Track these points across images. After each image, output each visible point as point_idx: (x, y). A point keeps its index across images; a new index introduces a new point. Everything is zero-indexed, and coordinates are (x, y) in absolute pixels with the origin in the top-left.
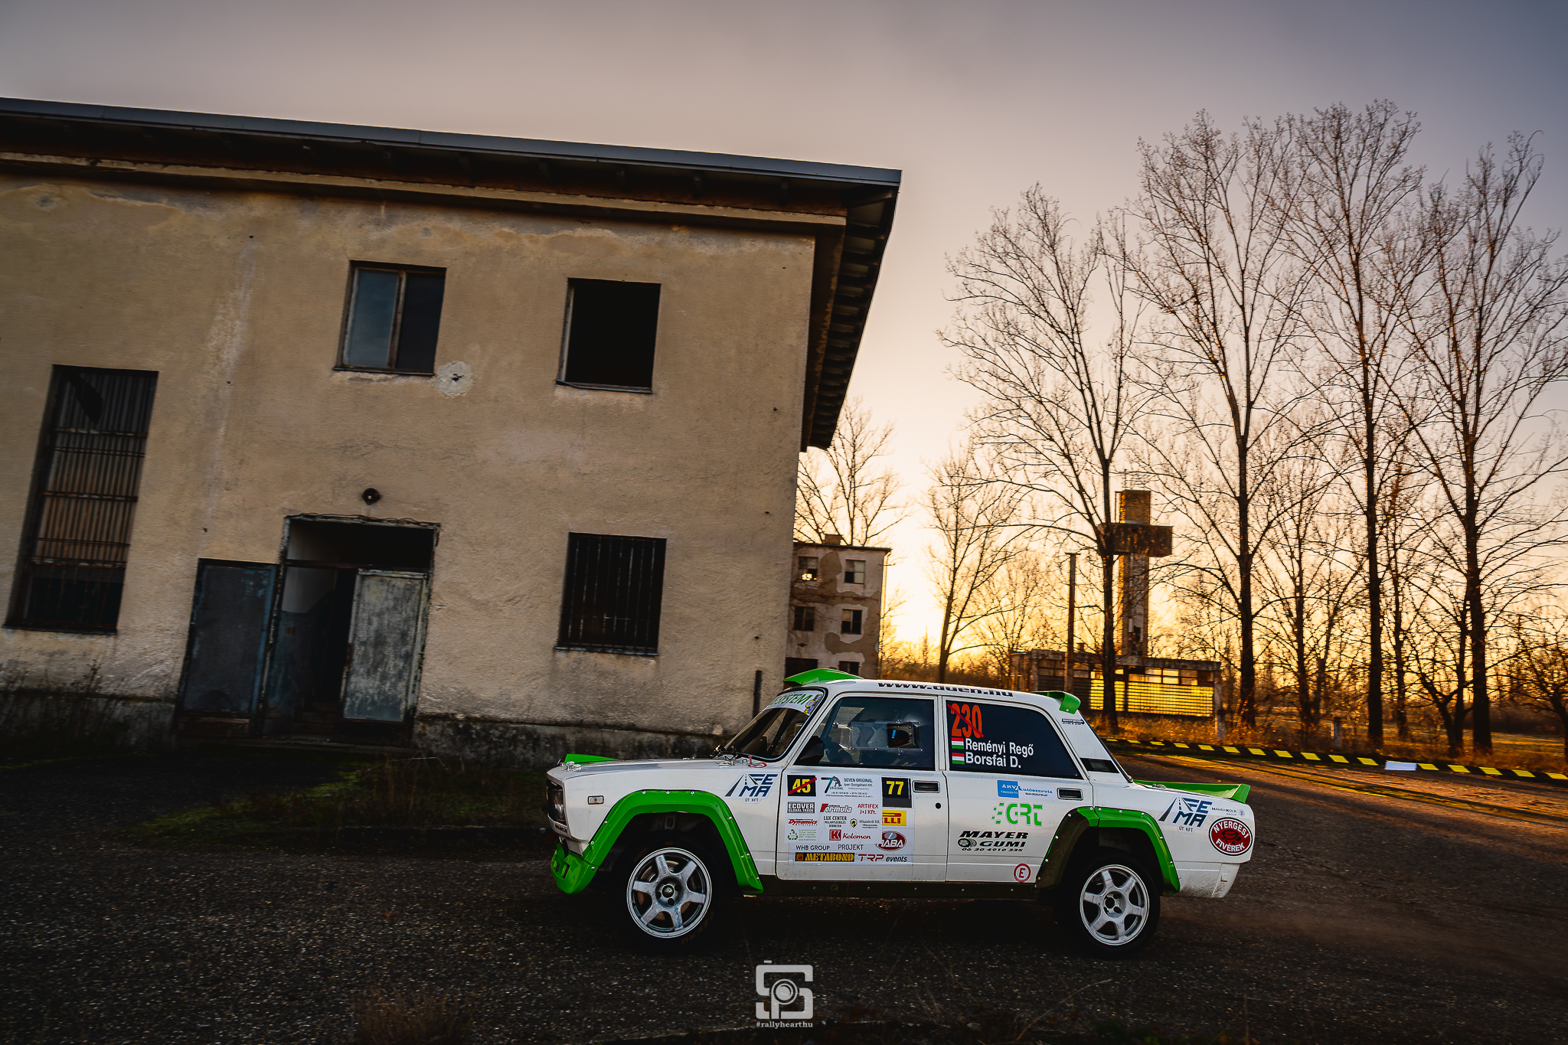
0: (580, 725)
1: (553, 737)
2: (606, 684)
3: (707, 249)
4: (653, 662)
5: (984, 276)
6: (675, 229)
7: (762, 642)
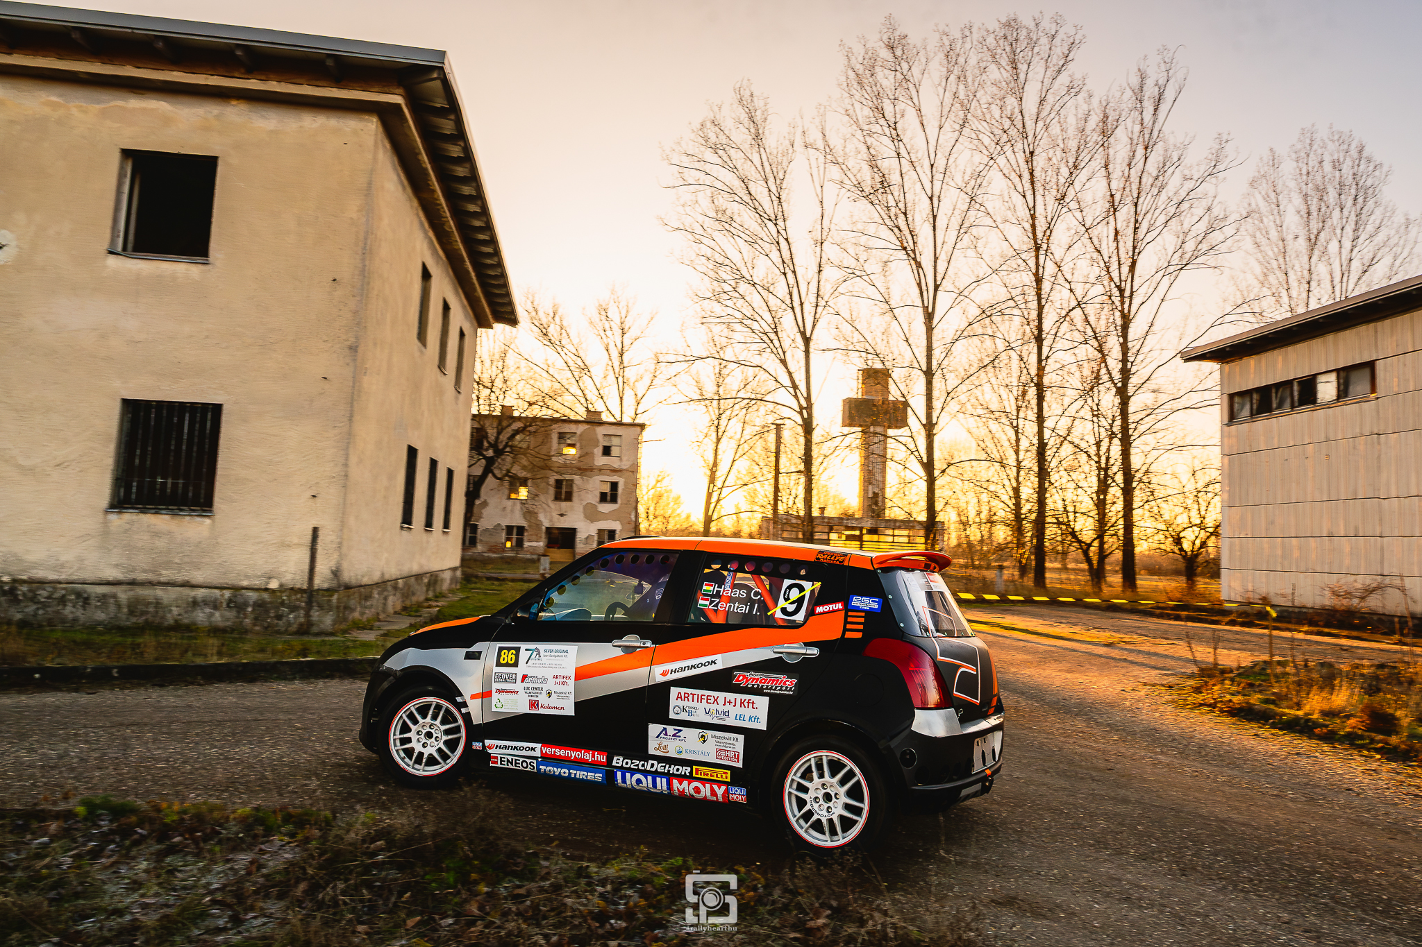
0: (133, 583)
1: (104, 596)
2: (160, 544)
3: (267, 122)
4: (208, 521)
5: (697, 165)
6: (234, 102)
7: (318, 500)
